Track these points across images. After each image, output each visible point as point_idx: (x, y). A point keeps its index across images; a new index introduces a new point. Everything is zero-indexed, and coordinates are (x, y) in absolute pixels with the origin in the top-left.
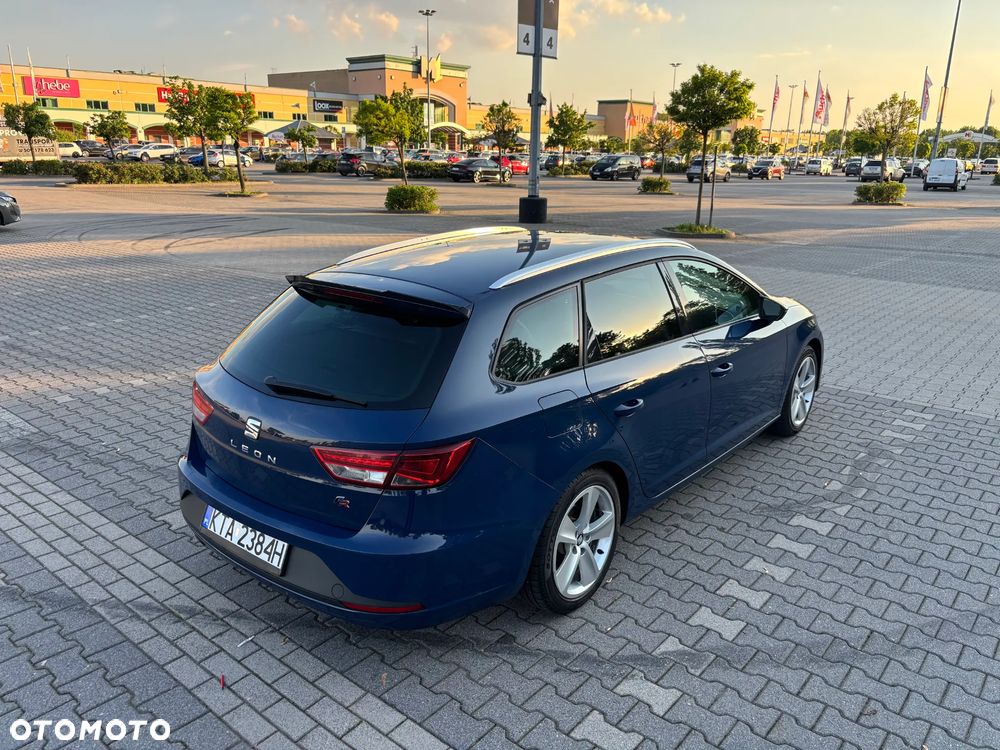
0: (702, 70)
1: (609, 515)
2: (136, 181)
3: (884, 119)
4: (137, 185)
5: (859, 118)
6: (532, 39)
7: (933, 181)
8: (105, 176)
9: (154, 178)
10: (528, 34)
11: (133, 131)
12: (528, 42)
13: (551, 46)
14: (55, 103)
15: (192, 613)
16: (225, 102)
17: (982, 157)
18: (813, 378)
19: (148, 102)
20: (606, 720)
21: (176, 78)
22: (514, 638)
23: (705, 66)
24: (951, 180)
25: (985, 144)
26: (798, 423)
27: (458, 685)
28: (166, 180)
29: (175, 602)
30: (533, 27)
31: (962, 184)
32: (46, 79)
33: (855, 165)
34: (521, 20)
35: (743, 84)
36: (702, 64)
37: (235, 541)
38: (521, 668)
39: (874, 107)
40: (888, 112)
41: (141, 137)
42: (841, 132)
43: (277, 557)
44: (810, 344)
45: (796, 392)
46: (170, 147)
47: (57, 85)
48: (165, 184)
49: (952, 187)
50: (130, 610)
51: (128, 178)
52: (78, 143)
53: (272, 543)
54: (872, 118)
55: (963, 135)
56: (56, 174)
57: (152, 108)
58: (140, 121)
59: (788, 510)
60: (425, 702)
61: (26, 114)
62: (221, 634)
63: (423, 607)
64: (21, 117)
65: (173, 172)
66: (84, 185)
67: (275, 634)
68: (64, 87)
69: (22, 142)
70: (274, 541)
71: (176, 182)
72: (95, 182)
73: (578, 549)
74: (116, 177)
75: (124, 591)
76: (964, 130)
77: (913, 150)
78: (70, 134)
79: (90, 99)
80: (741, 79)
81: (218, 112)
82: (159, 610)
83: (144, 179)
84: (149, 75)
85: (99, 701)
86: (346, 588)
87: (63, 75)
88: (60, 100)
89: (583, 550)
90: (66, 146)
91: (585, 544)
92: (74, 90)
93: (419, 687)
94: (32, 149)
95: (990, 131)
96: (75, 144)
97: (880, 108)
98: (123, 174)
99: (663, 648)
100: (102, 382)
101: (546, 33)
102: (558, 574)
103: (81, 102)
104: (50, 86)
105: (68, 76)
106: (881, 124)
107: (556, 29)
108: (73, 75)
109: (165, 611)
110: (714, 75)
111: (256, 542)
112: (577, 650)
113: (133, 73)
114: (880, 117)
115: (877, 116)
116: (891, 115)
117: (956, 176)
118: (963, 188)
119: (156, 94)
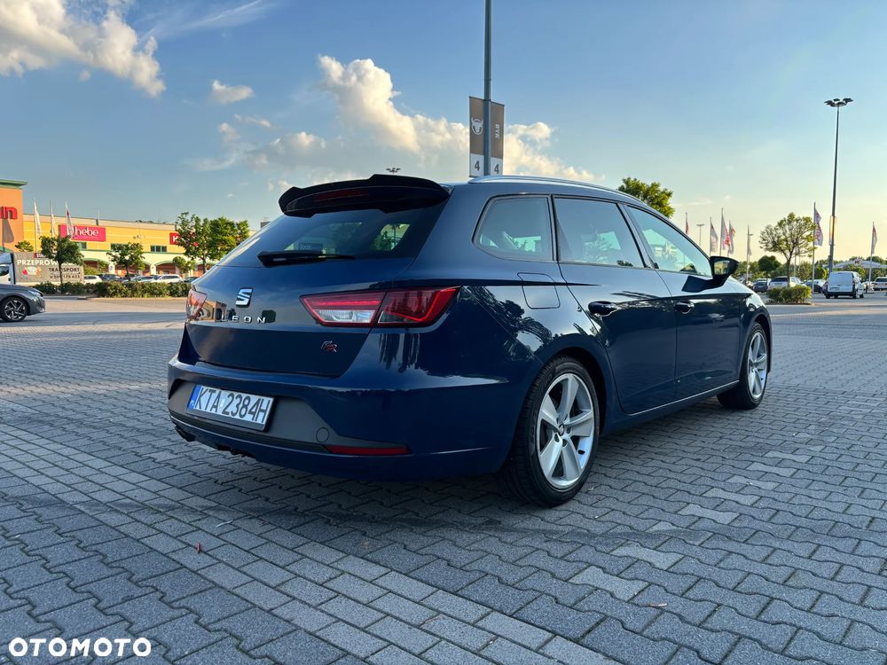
0: (627, 182)
1: (589, 414)
2: (146, 295)
3: (784, 234)
4: (146, 298)
5: (763, 233)
6: (482, 165)
7: (833, 291)
8: (120, 291)
9: (161, 293)
10: (478, 162)
11: (147, 268)
12: (478, 168)
13: (498, 171)
14: (84, 246)
15: (172, 508)
16: (225, 228)
17: (873, 280)
18: (765, 356)
19: (161, 244)
20: (605, 572)
21: (186, 214)
22: (500, 523)
23: (629, 179)
24: (850, 289)
25: (873, 269)
26: (757, 396)
27: (445, 549)
28: (172, 294)
29: (155, 502)
30: (483, 157)
31: (860, 293)
32: (78, 227)
33: (762, 284)
34: (473, 150)
35: (662, 193)
36: (626, 178)
37: (220, 412)
38: (509, 540)
39: (774, 224)
40: (787, 227)
41: (153, 271)
42: (745, 263)
43: (261, 414)
44: (757, 320)
45: (751, 364)
46: (177, 277)
47: (88, 231)
48: (170, 298)
49: (852, 295)
50: (110, 507)
51: (139, 293)
52: (100, 276)
53: (257, 403)
54: (774, 233)
55: (853, 262)
56: (80, 293)
57: (164, 249)
58: (152, 259)
59: (760, 449)
60: (411, 560)
61: (59, 245)
62: (199, 520)
63: (409, 451)
64: (55, 248)
65: (177, 289)
66: (102, 299)
67: (253, 520)
68: (93, 233)
69: (53, 270)
70: (259, 400)
71: (179, 296)
72: (111, 296)
73: (561, 439)
74: (129, 292)
75: (105, 497)
76: (853, 259)
77: (811, 274)
78: (95, 270)
79: (114, 243)
80: (661, 188)
81: (220, 237)
82: (137, 506)
83: (153, 294)
84: (164, 223)
85: (70, 560)
86: (332, 431)
87: (93, 223)
88: (88, 242)
89: (565, 441)
90: (90, 278)
91: (567, 436)
92: (101, 235)
93: (403, 551)
94: (61, 276)
95: (875, 259)
96: (98, 277)
97: (780, 224)
98: (136, 290)
99: (655, 528)
100: (102, 388)
101: (493, 162)
102: (542, 456)
103: (107, 245)
104: (81, 232)
105: (97, 224)
106: (783, 237)
107: (502, 158)
108: (102, 223)
109: (143, 507)
110: (637, 185)
111: (241, 406)
112: (567, 529)
113: (151, 222)
114: (780, 231)
115: (778, 231)
116: (790, 230)
117: (854, 286)
118: (862, 296)
119: (169, 238)
